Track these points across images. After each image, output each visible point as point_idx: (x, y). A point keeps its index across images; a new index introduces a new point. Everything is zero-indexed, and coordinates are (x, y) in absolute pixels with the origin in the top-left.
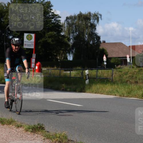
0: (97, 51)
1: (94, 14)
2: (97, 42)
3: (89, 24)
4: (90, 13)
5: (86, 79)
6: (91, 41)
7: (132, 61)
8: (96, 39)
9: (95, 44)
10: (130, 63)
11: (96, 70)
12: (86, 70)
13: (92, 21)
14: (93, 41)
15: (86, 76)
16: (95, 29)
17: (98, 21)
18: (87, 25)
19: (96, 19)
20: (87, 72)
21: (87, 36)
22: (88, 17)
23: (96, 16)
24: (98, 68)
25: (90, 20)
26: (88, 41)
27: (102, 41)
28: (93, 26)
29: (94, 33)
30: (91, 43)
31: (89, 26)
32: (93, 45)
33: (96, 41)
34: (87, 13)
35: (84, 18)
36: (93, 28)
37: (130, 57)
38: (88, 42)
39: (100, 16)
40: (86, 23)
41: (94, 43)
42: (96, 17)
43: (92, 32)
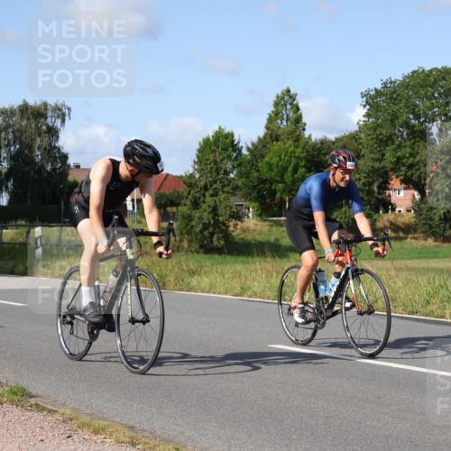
0: (61, 186)
1: (53, 105)
2: (61, 167)
3: (44, 128)
4: (45, 104)
5: (37, 248)
6: (47, 163)
7: (138, 209)
8: (60, 159)
9: (58, 171)
10: (133, 212)
11: (59, 228)
12: (37, 226)
13: (49, 120)
14: (52, 165)
15: (36, 239)
16: (58, 137)
17: (63, 121)
18: (39, 129)
19: (58, 117)
20: (38, 231)
21: (38, 153)
22: (42, 111)
23: (60, 110)
24: (65, 222)
25: (46, 118)
26: (43, 165)
27: (72, 165)
28: (53, 132)
29: (55, 147)
30: (49, 168)
31: (45, 132)
32: (53, 173)
33: (60, 165)
34: (38, 103)
35: (32, 113)
36: (52, 136)
37: (133, 200)
38: (42, 167)
39: (67, 111)
40: (36, 126)
41: (54, 169)
42: (60, 113)
43: (50, 145)
